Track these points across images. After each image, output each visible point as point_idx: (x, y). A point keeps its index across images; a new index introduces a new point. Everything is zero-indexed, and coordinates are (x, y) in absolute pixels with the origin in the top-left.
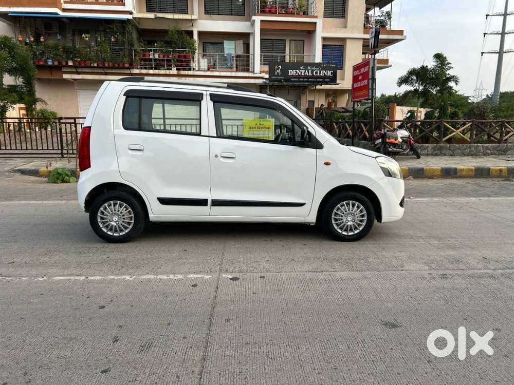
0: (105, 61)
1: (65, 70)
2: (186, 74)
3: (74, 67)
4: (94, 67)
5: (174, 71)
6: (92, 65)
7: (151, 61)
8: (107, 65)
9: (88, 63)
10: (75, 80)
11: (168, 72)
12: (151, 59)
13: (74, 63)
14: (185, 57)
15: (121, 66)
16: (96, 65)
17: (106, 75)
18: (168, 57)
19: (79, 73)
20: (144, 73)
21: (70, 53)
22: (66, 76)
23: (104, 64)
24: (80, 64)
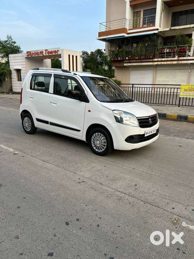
0: (142, 56)
1: (125, 62)
2: (183, 59)
3: (128, 60)
4: (137, 59)
5: (176, 58)
6: (136, 58)
7: (165, 54)
8: (142, 58)
9: (134, 58)
10: (130, 66)
11: (172, 59)
12: (165, 53)
13: (128, 58)
14: (184, 49)
15: (148, 57)
16: (137, 58)
17: (142, 63)
18: (174, 50)
19: (130, 63)
20: (160, 60)
21: (128, 53)
22: (125, 65)
23: (141, 58)
24: (131, 58)
